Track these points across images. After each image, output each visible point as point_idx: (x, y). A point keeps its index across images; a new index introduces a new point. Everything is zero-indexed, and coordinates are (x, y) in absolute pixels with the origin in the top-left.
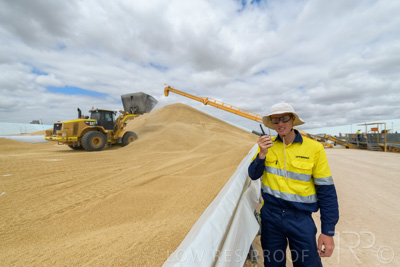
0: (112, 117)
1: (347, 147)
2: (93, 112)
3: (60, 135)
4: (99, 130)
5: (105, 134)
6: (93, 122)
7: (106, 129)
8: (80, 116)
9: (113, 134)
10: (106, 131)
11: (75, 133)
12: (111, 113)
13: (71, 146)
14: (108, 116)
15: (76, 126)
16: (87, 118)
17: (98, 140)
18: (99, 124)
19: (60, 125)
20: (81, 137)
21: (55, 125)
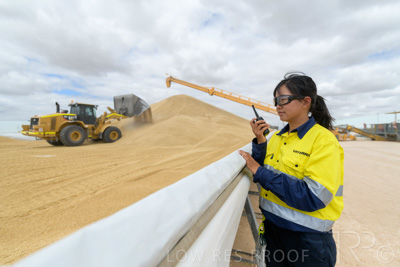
0: (92, 111)
1: (373, 139)
2: (73, 106)
3: (37, 130)
4: (79, 124)
5: (85, 129)
6: (72, 117)
7: (86, 123)
8: (58, 110)
9: (93, 129)
10: (86, 126)
11: (53, 128)
12: (92, 107)
13: (49, 142)
14: (88, 110)
15: (54, 120)
16: (66, 112)
17: (77, 135)
18: (79, 118)
19: (37, 119)
20: (60, 132)
21: (32, 119)
